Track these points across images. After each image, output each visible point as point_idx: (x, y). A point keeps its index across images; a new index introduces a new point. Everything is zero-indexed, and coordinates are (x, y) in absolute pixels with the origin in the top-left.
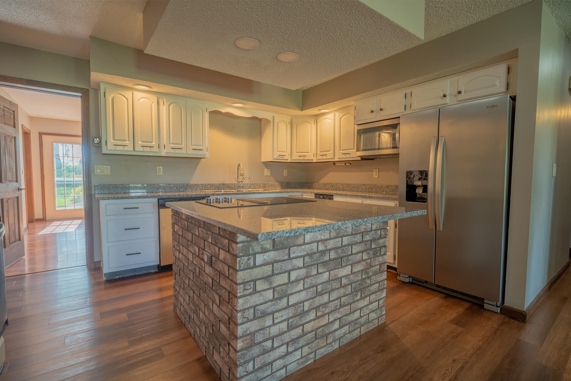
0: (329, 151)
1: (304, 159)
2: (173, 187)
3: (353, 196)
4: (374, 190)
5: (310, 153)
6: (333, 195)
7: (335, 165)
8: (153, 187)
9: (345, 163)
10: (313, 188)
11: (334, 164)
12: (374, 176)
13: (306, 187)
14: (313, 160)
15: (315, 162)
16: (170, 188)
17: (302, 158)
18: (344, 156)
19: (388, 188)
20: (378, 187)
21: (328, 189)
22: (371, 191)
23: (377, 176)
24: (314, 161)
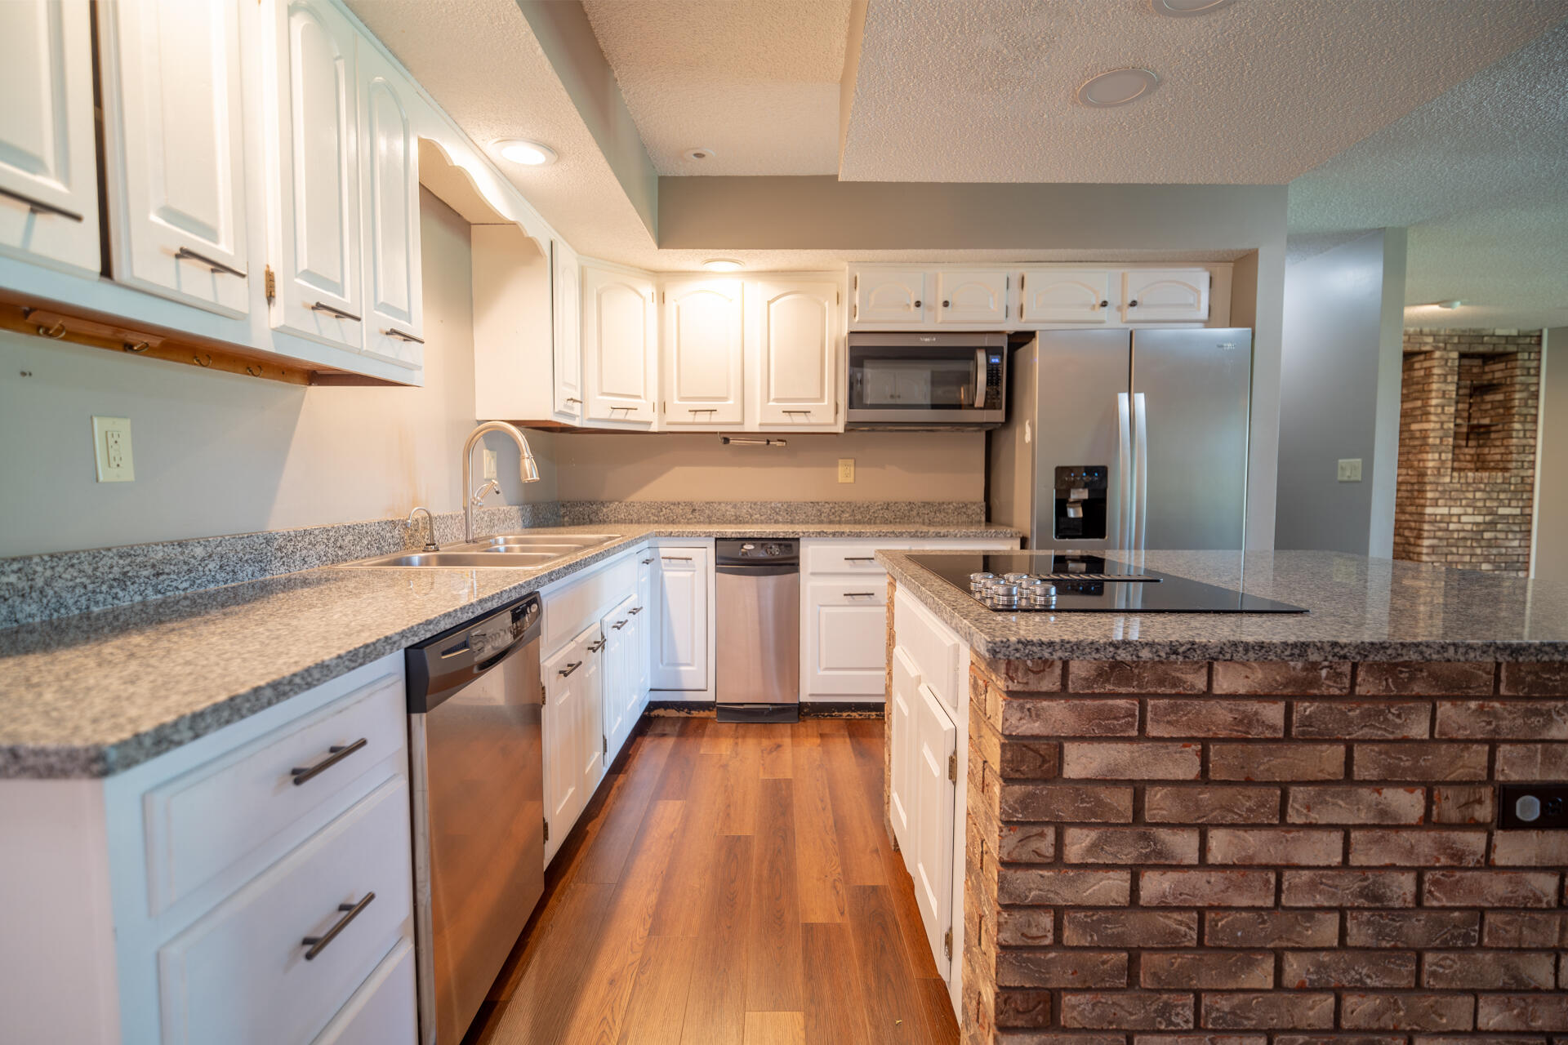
0: (725, 399)
1: (628, 418)
2: (203, 559)
3: (885, 536)
4: (847, 515)
5: (644, 401)
6: (798, 539)
7: (727, 445)
8: (90, 572)
9: (768, 441)
10: (602, 522)
11: (726, 441)
12: (841, 479)
13: (566, 519)
14: (649, 423)
15: (656, 430)
16: (190, 571)
17: (619, 415)
18: (786, 419)
19: (887, 509)
20: (859, 508)
21: (673, 522)
22: (838, 518)
23: (851, 479)
24: (654, 428)
